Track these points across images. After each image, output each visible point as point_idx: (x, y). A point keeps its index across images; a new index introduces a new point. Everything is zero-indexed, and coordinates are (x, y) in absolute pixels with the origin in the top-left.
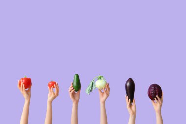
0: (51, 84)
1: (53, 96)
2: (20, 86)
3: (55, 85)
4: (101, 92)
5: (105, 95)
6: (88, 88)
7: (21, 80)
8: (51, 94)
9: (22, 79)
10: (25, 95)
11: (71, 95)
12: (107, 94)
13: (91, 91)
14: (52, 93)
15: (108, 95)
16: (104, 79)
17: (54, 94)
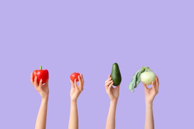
0: (73, 76)
1: (77, 91)
2: (34, 80)
3: (79, 77)
4: (147, 88)
5: (153, 92)
6: (132, 83)
7: (35, 73)
8: (74, 90)
9: (37, 71)
10: (41, 93)
11: (108, 91)
12: (156, 90)
13: (135, 87)
14: (76, 87)
15: (157, 92)
16: (151, 71)
17: (78, 88)
